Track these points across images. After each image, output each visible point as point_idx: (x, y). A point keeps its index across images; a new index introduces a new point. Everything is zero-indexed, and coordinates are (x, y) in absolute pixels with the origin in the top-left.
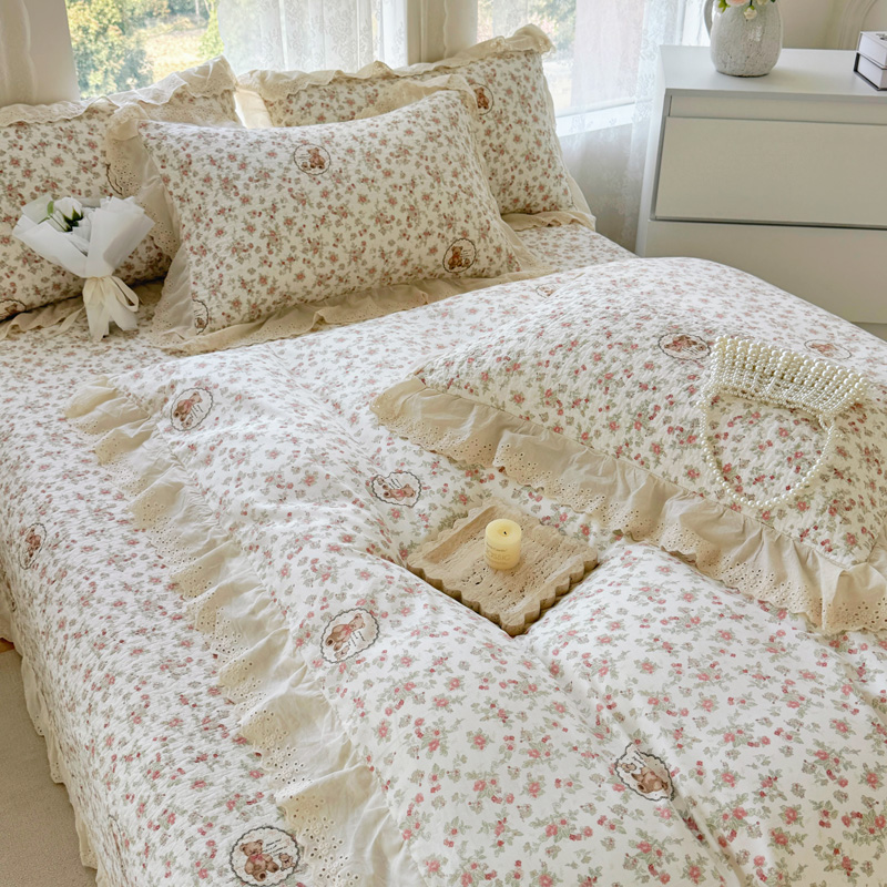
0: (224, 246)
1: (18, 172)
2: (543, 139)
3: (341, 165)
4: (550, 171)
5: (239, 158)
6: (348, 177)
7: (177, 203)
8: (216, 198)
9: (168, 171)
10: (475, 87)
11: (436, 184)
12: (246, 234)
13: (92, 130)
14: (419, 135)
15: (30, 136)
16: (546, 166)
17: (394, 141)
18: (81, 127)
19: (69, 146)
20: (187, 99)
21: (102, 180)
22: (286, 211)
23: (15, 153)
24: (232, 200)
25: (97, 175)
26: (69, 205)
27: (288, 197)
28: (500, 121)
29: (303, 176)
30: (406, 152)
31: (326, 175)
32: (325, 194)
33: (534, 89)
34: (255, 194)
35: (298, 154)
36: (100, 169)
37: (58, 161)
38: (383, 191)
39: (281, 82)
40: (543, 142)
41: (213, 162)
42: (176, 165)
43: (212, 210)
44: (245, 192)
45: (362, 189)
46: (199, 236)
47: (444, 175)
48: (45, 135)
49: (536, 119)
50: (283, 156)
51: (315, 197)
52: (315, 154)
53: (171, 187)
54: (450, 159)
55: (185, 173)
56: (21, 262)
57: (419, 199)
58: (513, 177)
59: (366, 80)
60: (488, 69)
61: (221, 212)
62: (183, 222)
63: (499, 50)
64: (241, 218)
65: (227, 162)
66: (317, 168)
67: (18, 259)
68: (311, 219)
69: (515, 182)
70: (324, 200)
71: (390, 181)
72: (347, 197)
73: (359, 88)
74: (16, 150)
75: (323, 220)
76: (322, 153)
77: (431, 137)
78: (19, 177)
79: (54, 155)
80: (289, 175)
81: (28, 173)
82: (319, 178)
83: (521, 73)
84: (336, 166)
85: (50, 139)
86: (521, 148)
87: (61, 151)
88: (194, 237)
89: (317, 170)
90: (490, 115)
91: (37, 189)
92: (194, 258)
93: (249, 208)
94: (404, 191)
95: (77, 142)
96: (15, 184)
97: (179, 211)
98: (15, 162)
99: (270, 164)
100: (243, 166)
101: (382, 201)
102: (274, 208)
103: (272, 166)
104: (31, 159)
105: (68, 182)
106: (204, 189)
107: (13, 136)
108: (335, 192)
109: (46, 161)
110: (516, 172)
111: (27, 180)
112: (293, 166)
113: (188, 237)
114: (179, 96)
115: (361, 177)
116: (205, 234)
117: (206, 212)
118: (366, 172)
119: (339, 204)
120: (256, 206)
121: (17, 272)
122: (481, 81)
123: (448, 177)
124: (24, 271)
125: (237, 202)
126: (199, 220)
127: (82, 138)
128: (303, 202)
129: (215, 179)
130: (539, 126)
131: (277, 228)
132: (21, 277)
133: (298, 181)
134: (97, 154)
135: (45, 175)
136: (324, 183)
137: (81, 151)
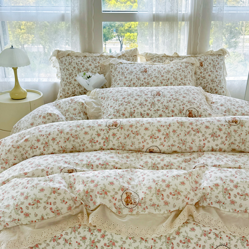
1: (81, 66)
2: (218, 77)
3: (151, 73)
4: (219, 85)
5: (128, 68)
6: (152, 76)
7: (112, 77)
8: (120, 76)
9: (112, 70)
10: (200, 61)
11: (175, 81)
12: (124, 85)
13: (100, 59)
14: (175, 68)
15: (86, 59)
16: (218, 84)
17: (167, 69)
18: (98, 59)
19: (94, 62)
20: (124, 56)
21: (99, 70)
22: (134, 81)
24: (123, 77)
25: (98, 69)
26: (89, 74)
27: (135, 78)
28: (205, 70)
29: (141, 74)
30: (169, 72)
31: (146, 74)
32: (145, 79)
33: (218, 64)
34: (128, 76)
35: (141, 69)
36: (99, 68)
37: (90, 65)
38: (160, 80)
39: (150, 55)
40: (218, 78)
41: (121, 68)
42: (114, 68)
44: (126, 76)
45: (155, 79)
47: (178, 79)
48: (89, 59)
49: (217, 71)
50: (138, 69)
51: (142, 79)
52: (146, 70)
53: (112, 73)
54: (181, 75)
55: (115, 70)
56: (77, 86)
57: (169, 83)
58: (207, 85)
59: (172, 57)
60: (206, 58)
61: (120, 80)
62: (113, 81)
63: (212, 54)
64: (123, 81)
65: (124, 69)
66: (145, 73)
67: (77, 85)
68: (140, 84)
69: (207, 87)
71: (163, 78)
72: (150, 80)
73: (169, 58)
74: (82, 61)
75: (142, 84)
76: (147, 70)
77: (178, 69)
79: (90, 64)
80: (137, 73)
81: (83, 67)
82: (144, 75)
83: (215, 60)
84: (149, 73)
86: (210, 78)
87: (92, 63)
90: (203, 68)
91: (84, 70)
93: (126, 79)
96: (80, 68)
97: (112, 79)
98: (81, 64)
100: (128, 70)
101: (159, 82)
102: (131, 80)
103: (134, 71)
104: (85, 64)
105: (91, 70)
106: (118, 74)
107: (83, 58)
108: (147, 78)
109: (88, 64)
110: (208, 84)
111: (82, 68)
112: (139, 71)
114: (123, 55)
115: (155, 76)
116: (116, 84)
117: (117, 79)
118: (157, 75)
119: (147, 81)
121: (76, 88)
122: (202, 60)
123: (179, 79)
124: (78, 88)
126: (115, 81)
128: (139, 80)
129: (121, 72)
130: (218, 73)
131: (131, 85)
132: (77, 89)
133: (139, 75)
134: (99, 65)
135: (87, 67)
136: (145, 76)
137: (96, 63)
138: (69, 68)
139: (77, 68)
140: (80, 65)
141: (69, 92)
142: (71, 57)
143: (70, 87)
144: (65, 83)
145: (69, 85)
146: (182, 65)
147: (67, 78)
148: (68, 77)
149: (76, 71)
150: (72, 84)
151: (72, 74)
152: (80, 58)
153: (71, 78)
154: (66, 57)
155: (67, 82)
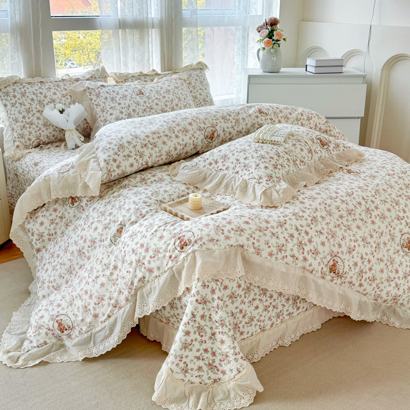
0: (113, 118)
1: (42, 96)
3: (149, 94)
5: (116, 92)
6: (151, 98)
7: (95, 107)
8: (109, 104)
9: (92, 97)
11: (179, 101)
12: (120, 114)
13: (65, 85)
14: (172, 86)
15: (45, 86)
17: (165, 88)
18: (61, 84)
19: (58, 89)
21: (69, 100)
22: (133, 107)
23: (41, 90)
24: (115, 104)
25: (67, 99)
26: (60, 107)
27: (133, 103)
28: (194, 88)
30: (169, 91)
31: (144, 97)
32: (145, 102)
33: (204, 80)
34: (122, 102)
35: (135, 91)
36: (68, 96)
37: (55, 94)
38: (163, 102)
39: (122, 75)
40: (208, 96)
41: (107, 93)
42: (95, 94)
43: (108, 108)
44: (119, 101)
45: (156, 101)
46: (104, 116)
47: (181, 99)
48: (50, 86)
49: (206, 89)
50: (130, 91)
51: (142, 103)
52: (140, 91)
53: (93, 102)
54: (183, 94)
55: (98, 97)
57: (175, 105)
59: (150, 75)
61: (111, 108)
62: (98, 112)
63: (192, 68)
64: (118, 109)
65: (112, 93)
67: (42, 125)
68: (141, 110)
70: (145, 104)
71: (165, 99)
72: (152, 103)
73: (148, 77)
75: (145, 110)
76: (142, 91)
77: (176, 88)
78: (43, 98)
79: (53, 92)
80: (133, 96)
81: (45, 97)
82: (142, 97)
83: (199, 75)
84: (147, 95)
85: (52, 87)
86: (202, 97)
87: (56, 91)
88: (102, 117)
89: (142, 95)
90: (191, 86)
91: (49, 102)
92: (102, 123)
93: (120, 106)
94: (170, 103)
95: (60, 88)
96: (41, 100)
97: (96, 109)
98: (41, 93)
99: (126, 93)
100: (118, 94)
101: (163, 105)
102: (129, 106)
103: (127, 94)
104: (46, 92)
105: (58, 100)
106: (105, 101)
107: (40, 85)
108: (148, 102)
109: (51, 94)
110: (200, 105)
111: (45, 99)
112: (134, 94)
113: (100, 117)
115: (156, 98)
116: (106, 115)
117: (106, 108)
118: (157, 96)
119: (149, 105)
120: (123, 105)
121: (42, 129)
123: (183, 99)
124: (44, 129)
125: (117, 104)
126: (103, 111)
127: (62, 87)
128: (138, 105)
129: (109, 98)
130: (207, 91)
131: (130, 112)
132: (43, 131)
133: (136, 98)
134: (67, 92)
135: (51, 98)
136: (144, 99)
137: (62, 91)
138: (25, 101)
139: (37, 100)
140: (39, 95)
141: (31, 137)
142: (21, 85)
143: (31, 130)
144: (22, 125)
145: (30, 127)
146: (177, 82)
147: (24, 117)
148: (26, 115)
149: (37, 104)
150: (35, 124)
151: (31, 110)
152: (35, 85)
153: (30, 115)
154: (13, 85)
155: (24, 123)
